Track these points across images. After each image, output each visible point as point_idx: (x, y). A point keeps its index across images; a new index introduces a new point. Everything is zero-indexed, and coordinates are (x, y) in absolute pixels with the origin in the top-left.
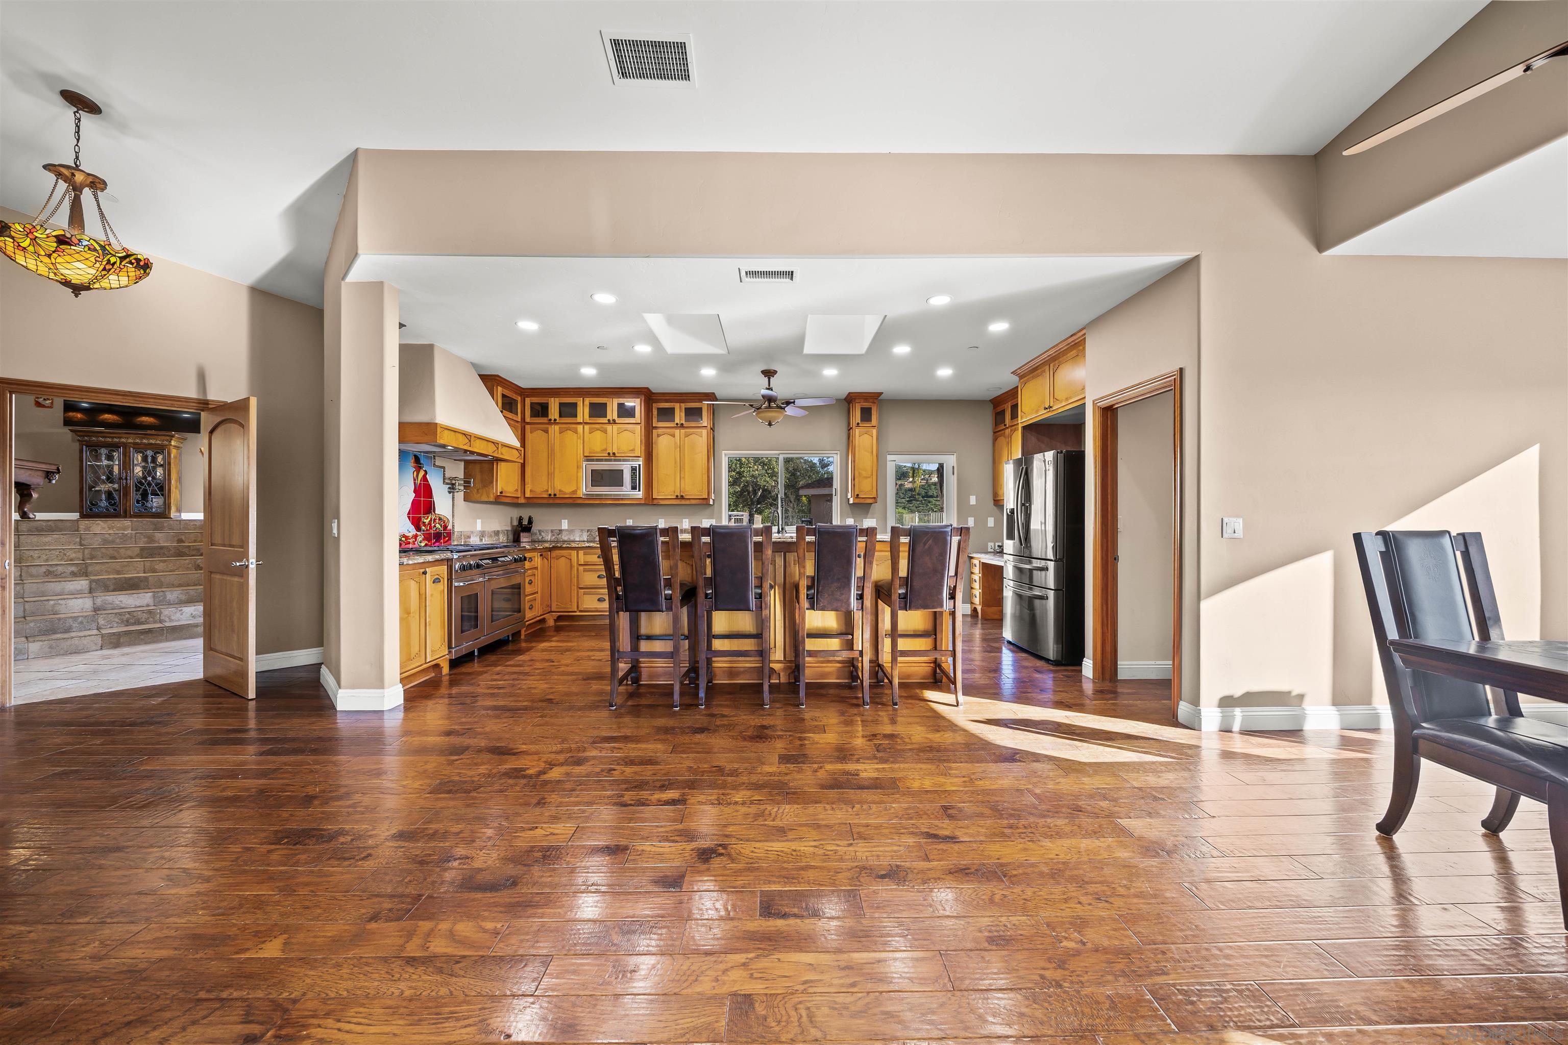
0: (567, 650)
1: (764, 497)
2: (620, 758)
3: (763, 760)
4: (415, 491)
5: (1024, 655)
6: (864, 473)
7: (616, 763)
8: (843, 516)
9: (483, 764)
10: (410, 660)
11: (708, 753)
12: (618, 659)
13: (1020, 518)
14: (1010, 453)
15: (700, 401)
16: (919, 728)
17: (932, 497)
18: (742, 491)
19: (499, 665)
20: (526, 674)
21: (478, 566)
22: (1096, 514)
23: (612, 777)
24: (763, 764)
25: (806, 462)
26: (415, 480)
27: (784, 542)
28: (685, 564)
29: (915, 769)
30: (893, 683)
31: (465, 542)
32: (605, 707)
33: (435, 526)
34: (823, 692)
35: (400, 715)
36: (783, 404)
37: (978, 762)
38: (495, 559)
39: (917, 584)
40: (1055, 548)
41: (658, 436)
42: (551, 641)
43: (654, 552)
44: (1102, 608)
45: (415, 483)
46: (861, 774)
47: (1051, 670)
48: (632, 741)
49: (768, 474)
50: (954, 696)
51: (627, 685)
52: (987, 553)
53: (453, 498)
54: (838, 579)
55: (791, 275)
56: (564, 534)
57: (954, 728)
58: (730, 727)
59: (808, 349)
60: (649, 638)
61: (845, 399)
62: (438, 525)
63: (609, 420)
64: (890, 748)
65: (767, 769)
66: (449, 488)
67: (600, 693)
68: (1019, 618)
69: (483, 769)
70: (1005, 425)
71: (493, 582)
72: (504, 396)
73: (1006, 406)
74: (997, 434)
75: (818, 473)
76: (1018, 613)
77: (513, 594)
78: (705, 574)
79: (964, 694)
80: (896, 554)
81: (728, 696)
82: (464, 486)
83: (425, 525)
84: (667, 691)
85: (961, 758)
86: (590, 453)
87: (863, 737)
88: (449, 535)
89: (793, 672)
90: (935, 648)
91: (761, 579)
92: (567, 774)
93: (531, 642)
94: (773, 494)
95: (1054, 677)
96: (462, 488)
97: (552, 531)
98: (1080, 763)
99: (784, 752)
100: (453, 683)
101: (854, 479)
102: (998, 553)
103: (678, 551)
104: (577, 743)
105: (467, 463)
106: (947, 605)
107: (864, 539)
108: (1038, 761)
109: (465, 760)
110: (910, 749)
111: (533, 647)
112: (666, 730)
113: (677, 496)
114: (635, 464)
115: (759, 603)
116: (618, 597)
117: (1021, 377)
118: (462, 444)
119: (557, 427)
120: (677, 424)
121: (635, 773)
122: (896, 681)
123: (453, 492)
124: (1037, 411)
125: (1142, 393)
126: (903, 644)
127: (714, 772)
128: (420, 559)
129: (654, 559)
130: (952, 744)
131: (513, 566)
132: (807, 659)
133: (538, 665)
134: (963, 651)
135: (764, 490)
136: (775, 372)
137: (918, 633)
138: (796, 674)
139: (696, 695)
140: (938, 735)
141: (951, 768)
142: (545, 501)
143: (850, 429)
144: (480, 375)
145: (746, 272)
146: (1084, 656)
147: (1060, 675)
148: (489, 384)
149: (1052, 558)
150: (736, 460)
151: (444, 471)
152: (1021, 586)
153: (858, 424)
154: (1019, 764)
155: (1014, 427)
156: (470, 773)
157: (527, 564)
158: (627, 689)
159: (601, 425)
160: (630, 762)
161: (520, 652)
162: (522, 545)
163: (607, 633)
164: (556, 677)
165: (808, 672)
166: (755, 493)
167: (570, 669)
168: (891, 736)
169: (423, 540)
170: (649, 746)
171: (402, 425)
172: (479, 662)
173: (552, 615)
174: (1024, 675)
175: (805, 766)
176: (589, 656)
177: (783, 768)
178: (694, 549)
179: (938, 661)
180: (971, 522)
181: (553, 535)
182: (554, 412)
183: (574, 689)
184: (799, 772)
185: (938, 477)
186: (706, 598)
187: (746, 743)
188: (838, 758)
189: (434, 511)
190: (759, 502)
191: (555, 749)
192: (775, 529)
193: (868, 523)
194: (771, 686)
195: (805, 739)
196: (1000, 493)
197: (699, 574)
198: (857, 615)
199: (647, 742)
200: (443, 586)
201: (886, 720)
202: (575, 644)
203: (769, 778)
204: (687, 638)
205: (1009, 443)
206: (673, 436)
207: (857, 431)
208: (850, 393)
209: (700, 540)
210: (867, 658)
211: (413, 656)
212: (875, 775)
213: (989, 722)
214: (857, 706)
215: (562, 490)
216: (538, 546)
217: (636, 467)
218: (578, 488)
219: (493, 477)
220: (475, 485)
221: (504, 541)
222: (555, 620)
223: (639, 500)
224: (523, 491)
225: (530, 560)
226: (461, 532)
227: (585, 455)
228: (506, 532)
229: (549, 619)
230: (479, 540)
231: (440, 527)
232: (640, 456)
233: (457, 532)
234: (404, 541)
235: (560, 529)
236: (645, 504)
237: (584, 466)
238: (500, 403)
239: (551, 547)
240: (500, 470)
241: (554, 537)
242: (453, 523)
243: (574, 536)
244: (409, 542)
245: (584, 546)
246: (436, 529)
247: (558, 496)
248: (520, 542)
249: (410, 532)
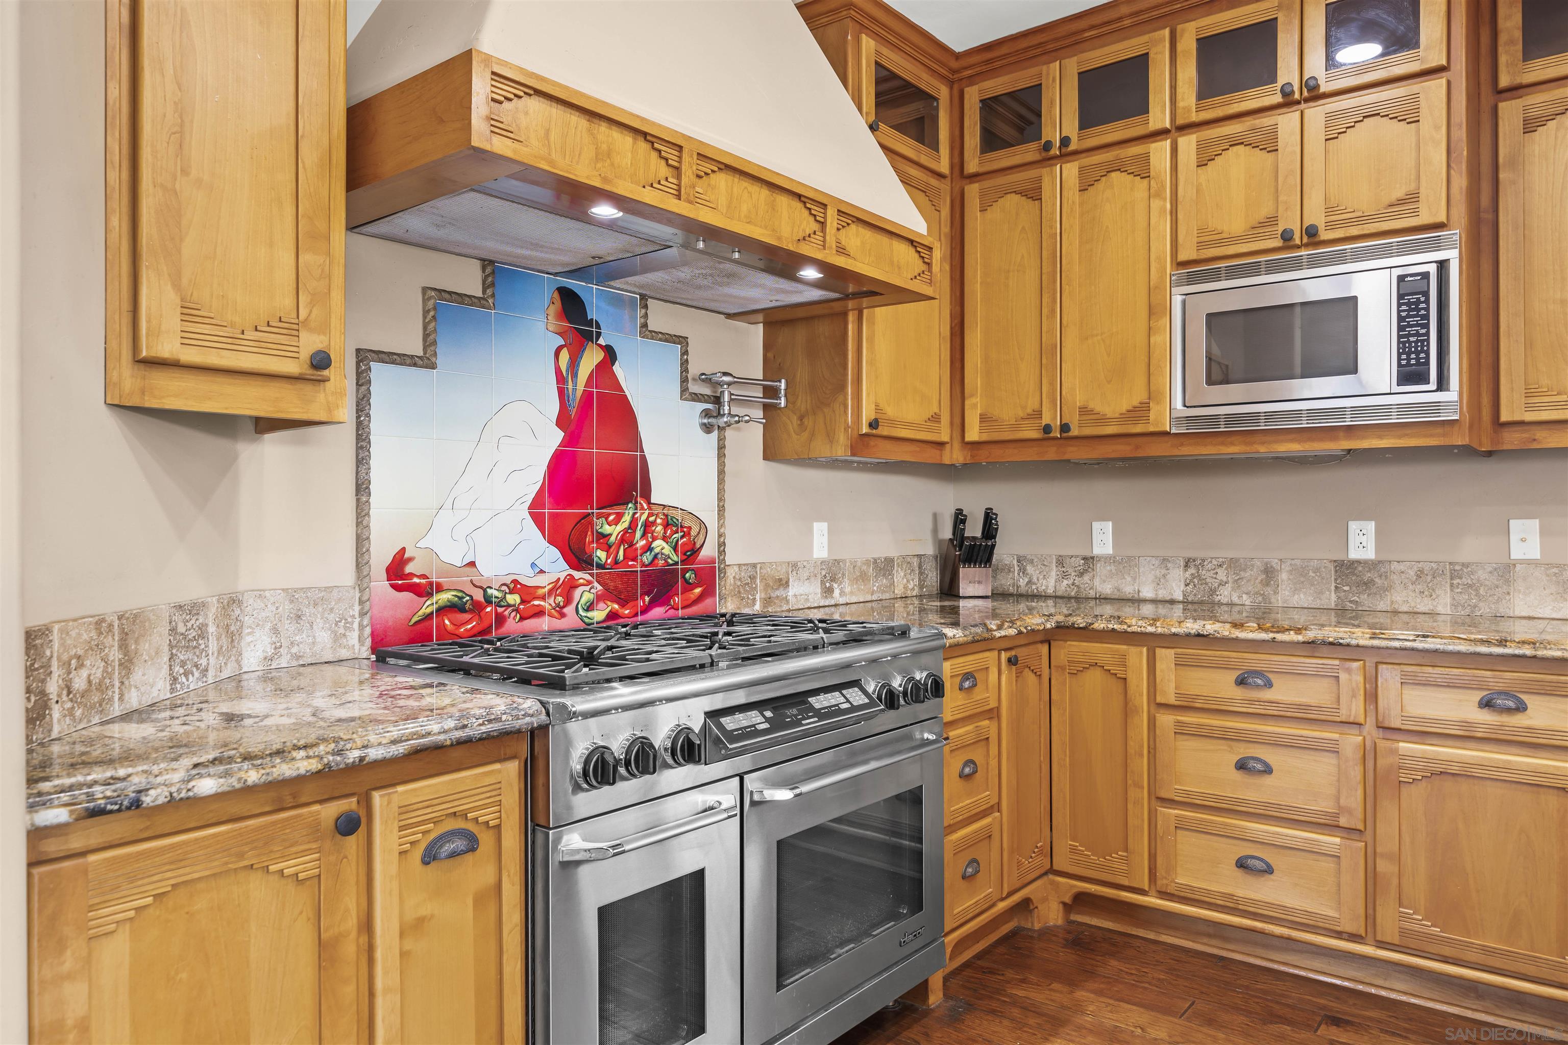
4: (562, 421)
26: (560, 378)
31: (766, 600)
33: (648, 548)
41: (1530, 126)
45: (561, 392)
53: (721, 448)
56: (1101, 569)
62: (659, 545)
63: (1287, 91)
66: (705, 412)
72: (882, 72)
82: (760, 407)
83: (605, 545)
86: (1201, 245)
88: (707, 577)
93: (971, 1019)
96: (752, 412)
97: (1060, 562)
114: (1421, 262)
119: (1071, 170)
123: (722, 427)
142: (1029, 454)
148: (831, 31)
151: (685, 353)
159: (1250, 122)
169: (599, 598)
173: (1056, 888)
181: (1065, 575)
182: (1060, 114)
189: (646, 495)
200: (492, 867)
215: (1091, 405)
216: (1000, 627)
217: (1425, 276)
218: (1152, 395)
219: (845, 367)
220: (794, 403)
221: (909, 593)
222: (1065, 904)
223: (1439, 430)
224: (957, 421)
225: (967, 684)
226: (754, 566)
227: (1182, 257)
228: (915, 562)
229: (1045, 900)
230: (819, 590)
231: (667, 550)
232: (1442, 218)
233: (736, 568)
234: (509, 606)
235: (1088, 554)
236: (1468, 452)
237: (1177, 300)
238: (868, 94)
239: (1048, 626)
240: (871, 340)
241: (1065, 582)
242: (720, 536)
243: (1134, 579)
244: (537, 610)
245: (1173, 630)
246: (655, 557)
247: (1075, 432)
248: (958, 597)
249: (542, 572)
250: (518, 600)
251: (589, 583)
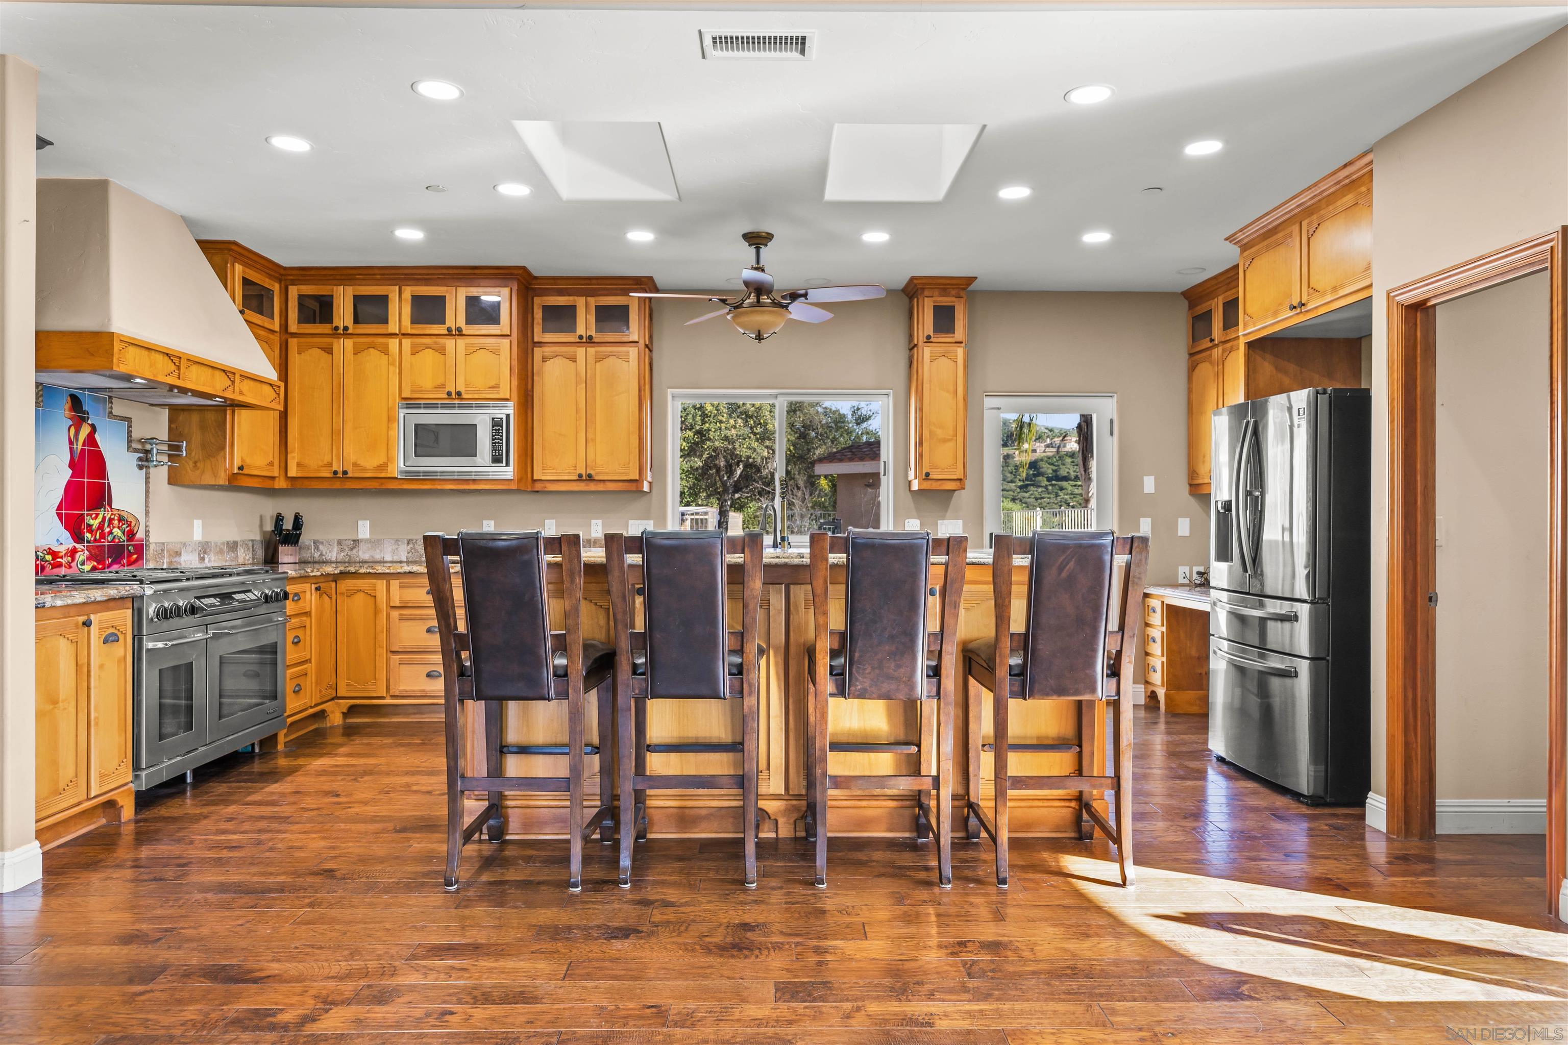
0: (366, 773)
1: (746, 478)
2: (464, 989)
3: (745, 994)
4: (72, 465)
5: (1250, 785)
6: (940, 433)
7: (454, 999)
8: (899, 516)
9: (192, 1001)
10: (57, 792)
11: (635, 978)
12: (462, 792)
13: (1242, 518)
14: (1222, 394)
15: (626, 293)
16: (1050, 930)
17: (1066, 479)
18: (707, 467)
19: (234, 802)
20: (285, 819)
21: (193, 610)
22: (1392, 511)
23: (447, 1027)
24: (744, 1000)
25: (826, 412)
26: (71, 443)
27: (786, 566)
28: (593, 607)
29: (1042, 1012)
30: (999, 841)
31: (171, 563)
32: (437, 885)
33: (110, 533)
34: (861, 856)
35: (36, 902)
36: (783, 297)
37: (1167, 999)
38: (226, 597)
39: (1045, 647)
40: (1312, 578)
41: (545, 359)
42: (336, 755)
43: (533, 583)
44: (1405, 696)
45: (71, 449)
46: (938, 1022)
47: (1304, 816)
48: (488, 954)
49: (755, 434)
50: (1117, 866)
51: (480, 841)
52: (1175, 585)
53: (147, 478)
54: (892, 638)
55: (801, 43)
56: (363, 547)
57: (1120, 930)
58: (680, 926)
59: (832, 193)
60: (524, 750)
61: (905, 290)
62: (116, 531)
63: (449, 329)
64: (993, 971)
65: (752, 1011)
66: (140, 459)
67: (427, 858)
68: (1239, 713)
69: (191, 1012)
70: (1212, 340)
71: (225, 640)
72: (246, 282)
73: (1213, 303)
74: (1195, 357)
75: (849, 433)
76: (1237, 703)
77: (262, 663)
78: (633, 627)
79: (1137, 862)
80: (1004, 588)
81: (677, 865)
82: (169, 455)
83: (90, 531)
84: (557, 853)
85: (1133, 991)
86: (413, 391)
87: (940, 946)
88: (140, 549)
89: (804, 817)
90: (1079, 772)
91: (741, 636)
92: (358, 1022)
93: (297, 757)
94: (765, 472)
95: (1310, 829)
96: (165, 459)
97: (340, 543)
98: (1369, 1002)
99: (786, 977)
100: (142, 837)
101: (920, 443)
102: (1200, 585)
103: (580, 581)
104: (379, 958)
105: (175, 411)
106: (1104, 688)
107: (943, 559)
108: (1285, 998)
109: (157, 994)
110: (1034, 973)
111: (301, 766)
112: (555, 933)
113: (580, 476)
114: (500, 413)
115: (737, 684)
116: (462, 673)
117: (1244, 247)
118: (162, 371)
119: (349, 343)
120: (581, 337)
121: (493, 1019)
122: (1004, 836)
123: (148, 467)
124: (1276, 313)
125: (1485, 276)
126: (1017, 764)
127: (648, 1018)
128: (79, 596)
129: (533, 596)
130: (1116, 963)
131: (263, 609)
132: (831, 792)
133: (309, 802)
134: (1136, 778)
135: (748, 466)
136: (769, 237)
137: (1046, 742)
138: (809, 820)
139: (615, 862)
140: (1087, 944)
141: (1114, 1012)
142: (325, 485)
143: (912, 347)
144: (200, 242)
145: (714, 38)
146: (1368, 788)
147: (1322, 825)
148: (218, 259)
149: (1305, 596)
150: (694, 407)
151: (130, 426)
152: (1244, 651)
153: (929, 337)
154: (1247, 1003)
155: (1229, 343)
156: (166, 1020)
157: (290, 606)
158: (480, 850)
159: (434, 339)
160: (483, 998)
161: (273, 776)
162: (281, 569)
163: (442, 739)
164: (342, 826)
165: (832, 817)
166: (730, 470)
167: (370, 810)
168: (994, 947)
169: (88, 559)
170: (522, 964)
171: (42, 337)
172: (194, 796)
173: (339, 704)
174: (1250, 824)
175: (826, 1007)
176: (408, 785)
177: (784, 1009)
178: (610, 578)
179: (1085, 797)
180: (1145, 528)
181: (342, 550)
182: (343, 313)
183: (379, 850)
184: (814, 1018)
185: (1079, 442)
186: (634, 673)
187: (710, 960)
188: (892, 989)
189: (110, 505)
190: (737, 488)
191: (335, 970)
192: (768, 540)
193: (948, 528)
194: (760, 845)
195: (826, 951)
196: (1202, 470)
197: (620, 627)
198: (929, 708)
199: (518, 955)
200: (123, 649)
201: (984, 912)
202: (382, 761)
203: (756, 1030)
204: (597, 750)
205: (1220, 376)
206: (573, 359)
207: (927, 352)
208: (912, 279)
209: (622, 560)
210: (947, 791)
211: (62, 785)
212: (964, 1024)
213: (1190, 919)
214: (928, 884)
215: (359, 462)
216: (312, 571)
217: (501, 419)
218: (389, 459)
219: (225, 438)
220: (190, 454)
221: (246, 562)
222: (343, 713)
223: (507, 483)
224: (283, 465)
225: (296, 598)
226: (163, 544)
227: (404, 396)
228: (250, 544)
229: (333, 712)
230: (197, 559)
231: (120, 534)
232: (508, 397)
233: (154, 545)
234: (47, 561)
235: (355, 538)
236: (518, 491)
237: (402, 416)
238: (239, 295)
239: (336, 572)
240: (239, 423)
241: (342, 554)
242: (146, 526)
243: (381, 551)
244: (58, 564)
245: (398, 571)
246: (114, 538)
247: (350, 475)
248: (277, 563)
249: (61, 544)
250: (51, 558)
251: (83, 550)
